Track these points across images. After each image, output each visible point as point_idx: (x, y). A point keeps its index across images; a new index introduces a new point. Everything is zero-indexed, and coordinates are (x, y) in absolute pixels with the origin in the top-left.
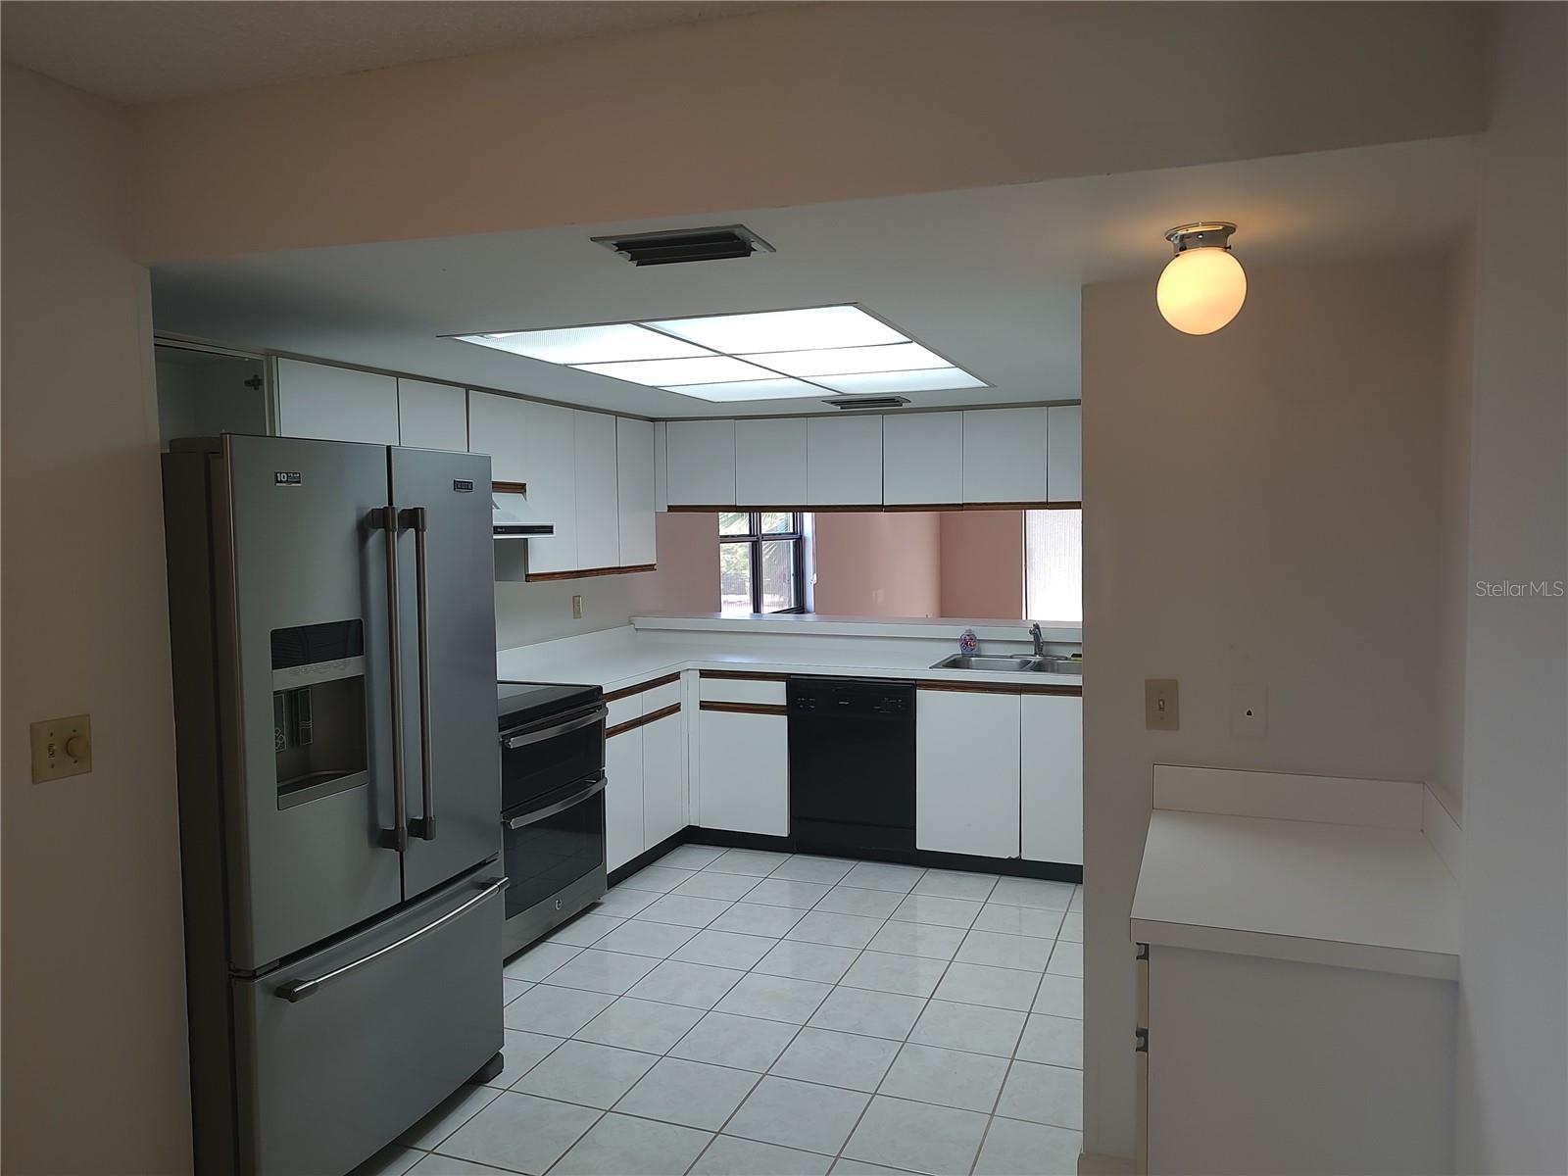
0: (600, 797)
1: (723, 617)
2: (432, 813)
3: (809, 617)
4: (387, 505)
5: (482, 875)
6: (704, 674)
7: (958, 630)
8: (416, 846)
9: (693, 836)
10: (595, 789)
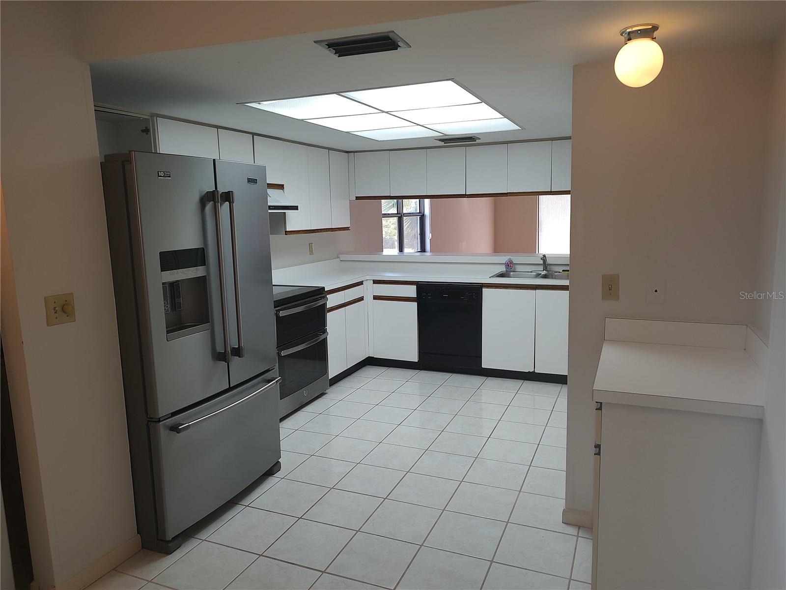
0: (325, 341)
1: (384, 254)
2: (242, 344)
3: (428, 254)
4: (214, 189)
5: (268, 376)
6: (375, 282)
7: (504, 259)
8: (235, 361)
9: (371, 362)
10: (322, 337)
